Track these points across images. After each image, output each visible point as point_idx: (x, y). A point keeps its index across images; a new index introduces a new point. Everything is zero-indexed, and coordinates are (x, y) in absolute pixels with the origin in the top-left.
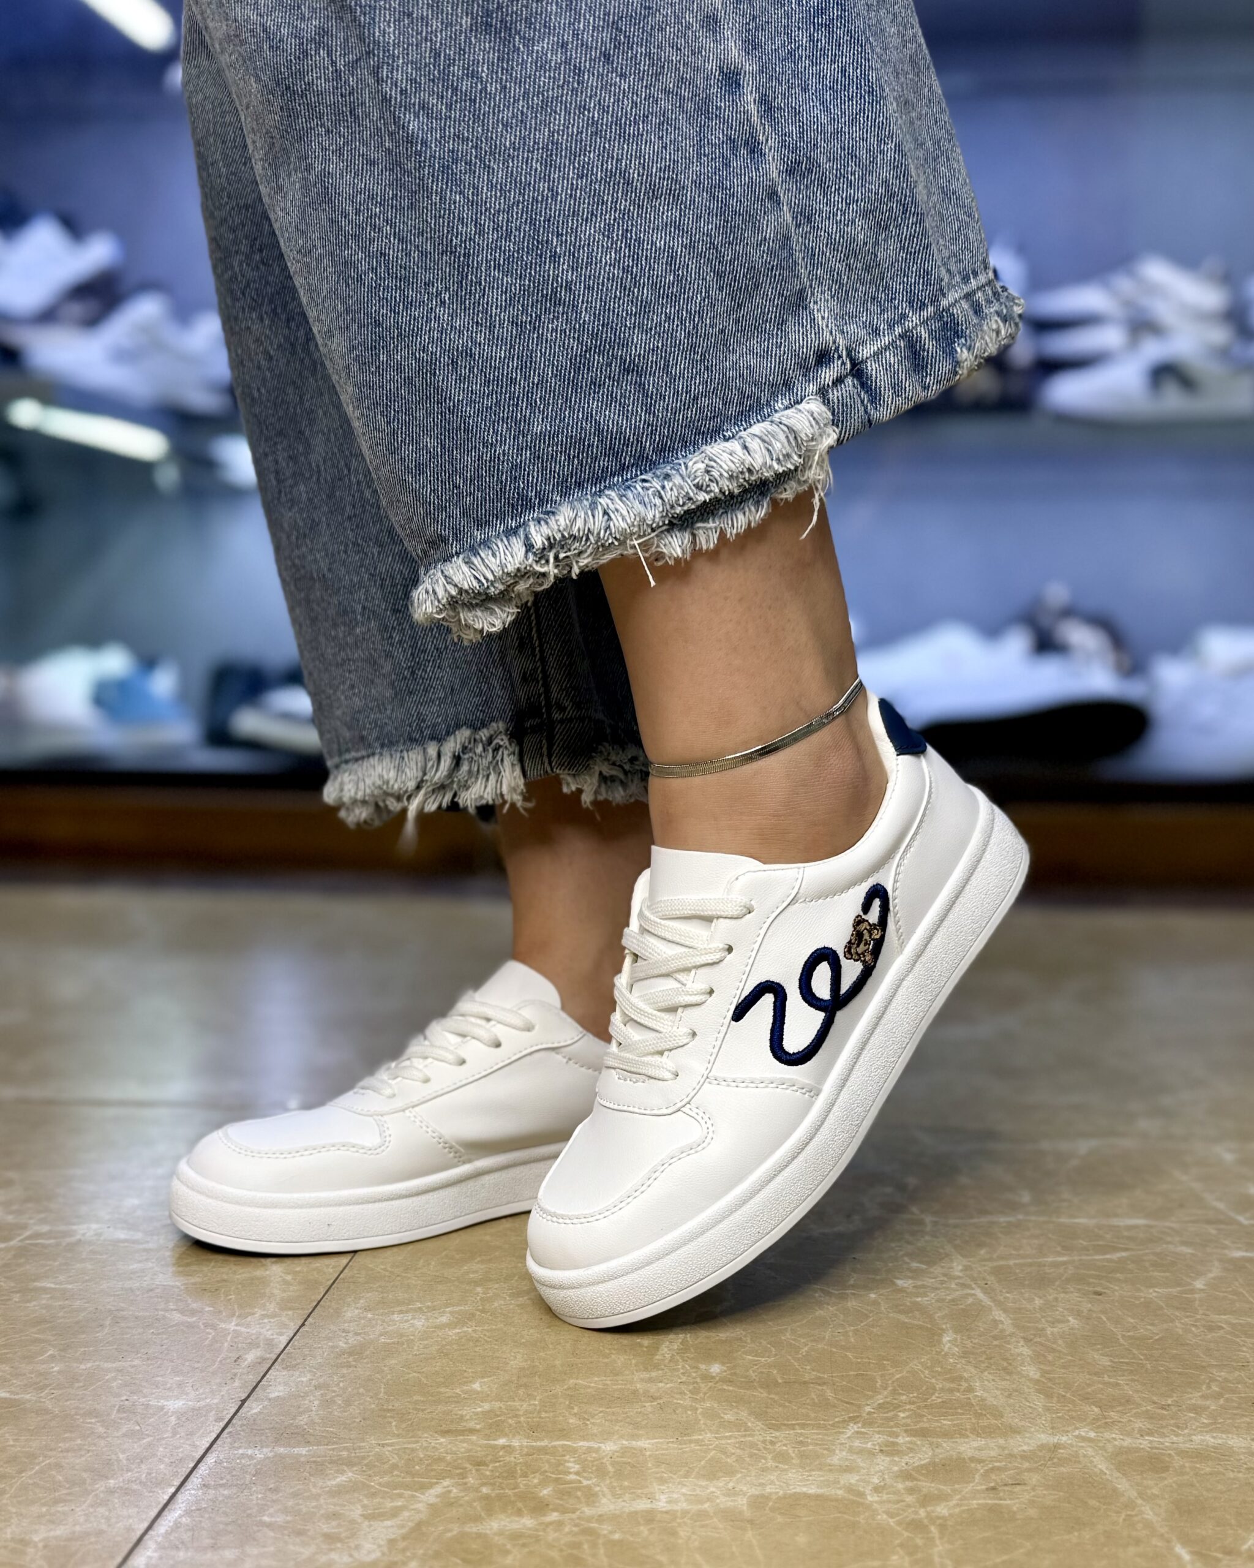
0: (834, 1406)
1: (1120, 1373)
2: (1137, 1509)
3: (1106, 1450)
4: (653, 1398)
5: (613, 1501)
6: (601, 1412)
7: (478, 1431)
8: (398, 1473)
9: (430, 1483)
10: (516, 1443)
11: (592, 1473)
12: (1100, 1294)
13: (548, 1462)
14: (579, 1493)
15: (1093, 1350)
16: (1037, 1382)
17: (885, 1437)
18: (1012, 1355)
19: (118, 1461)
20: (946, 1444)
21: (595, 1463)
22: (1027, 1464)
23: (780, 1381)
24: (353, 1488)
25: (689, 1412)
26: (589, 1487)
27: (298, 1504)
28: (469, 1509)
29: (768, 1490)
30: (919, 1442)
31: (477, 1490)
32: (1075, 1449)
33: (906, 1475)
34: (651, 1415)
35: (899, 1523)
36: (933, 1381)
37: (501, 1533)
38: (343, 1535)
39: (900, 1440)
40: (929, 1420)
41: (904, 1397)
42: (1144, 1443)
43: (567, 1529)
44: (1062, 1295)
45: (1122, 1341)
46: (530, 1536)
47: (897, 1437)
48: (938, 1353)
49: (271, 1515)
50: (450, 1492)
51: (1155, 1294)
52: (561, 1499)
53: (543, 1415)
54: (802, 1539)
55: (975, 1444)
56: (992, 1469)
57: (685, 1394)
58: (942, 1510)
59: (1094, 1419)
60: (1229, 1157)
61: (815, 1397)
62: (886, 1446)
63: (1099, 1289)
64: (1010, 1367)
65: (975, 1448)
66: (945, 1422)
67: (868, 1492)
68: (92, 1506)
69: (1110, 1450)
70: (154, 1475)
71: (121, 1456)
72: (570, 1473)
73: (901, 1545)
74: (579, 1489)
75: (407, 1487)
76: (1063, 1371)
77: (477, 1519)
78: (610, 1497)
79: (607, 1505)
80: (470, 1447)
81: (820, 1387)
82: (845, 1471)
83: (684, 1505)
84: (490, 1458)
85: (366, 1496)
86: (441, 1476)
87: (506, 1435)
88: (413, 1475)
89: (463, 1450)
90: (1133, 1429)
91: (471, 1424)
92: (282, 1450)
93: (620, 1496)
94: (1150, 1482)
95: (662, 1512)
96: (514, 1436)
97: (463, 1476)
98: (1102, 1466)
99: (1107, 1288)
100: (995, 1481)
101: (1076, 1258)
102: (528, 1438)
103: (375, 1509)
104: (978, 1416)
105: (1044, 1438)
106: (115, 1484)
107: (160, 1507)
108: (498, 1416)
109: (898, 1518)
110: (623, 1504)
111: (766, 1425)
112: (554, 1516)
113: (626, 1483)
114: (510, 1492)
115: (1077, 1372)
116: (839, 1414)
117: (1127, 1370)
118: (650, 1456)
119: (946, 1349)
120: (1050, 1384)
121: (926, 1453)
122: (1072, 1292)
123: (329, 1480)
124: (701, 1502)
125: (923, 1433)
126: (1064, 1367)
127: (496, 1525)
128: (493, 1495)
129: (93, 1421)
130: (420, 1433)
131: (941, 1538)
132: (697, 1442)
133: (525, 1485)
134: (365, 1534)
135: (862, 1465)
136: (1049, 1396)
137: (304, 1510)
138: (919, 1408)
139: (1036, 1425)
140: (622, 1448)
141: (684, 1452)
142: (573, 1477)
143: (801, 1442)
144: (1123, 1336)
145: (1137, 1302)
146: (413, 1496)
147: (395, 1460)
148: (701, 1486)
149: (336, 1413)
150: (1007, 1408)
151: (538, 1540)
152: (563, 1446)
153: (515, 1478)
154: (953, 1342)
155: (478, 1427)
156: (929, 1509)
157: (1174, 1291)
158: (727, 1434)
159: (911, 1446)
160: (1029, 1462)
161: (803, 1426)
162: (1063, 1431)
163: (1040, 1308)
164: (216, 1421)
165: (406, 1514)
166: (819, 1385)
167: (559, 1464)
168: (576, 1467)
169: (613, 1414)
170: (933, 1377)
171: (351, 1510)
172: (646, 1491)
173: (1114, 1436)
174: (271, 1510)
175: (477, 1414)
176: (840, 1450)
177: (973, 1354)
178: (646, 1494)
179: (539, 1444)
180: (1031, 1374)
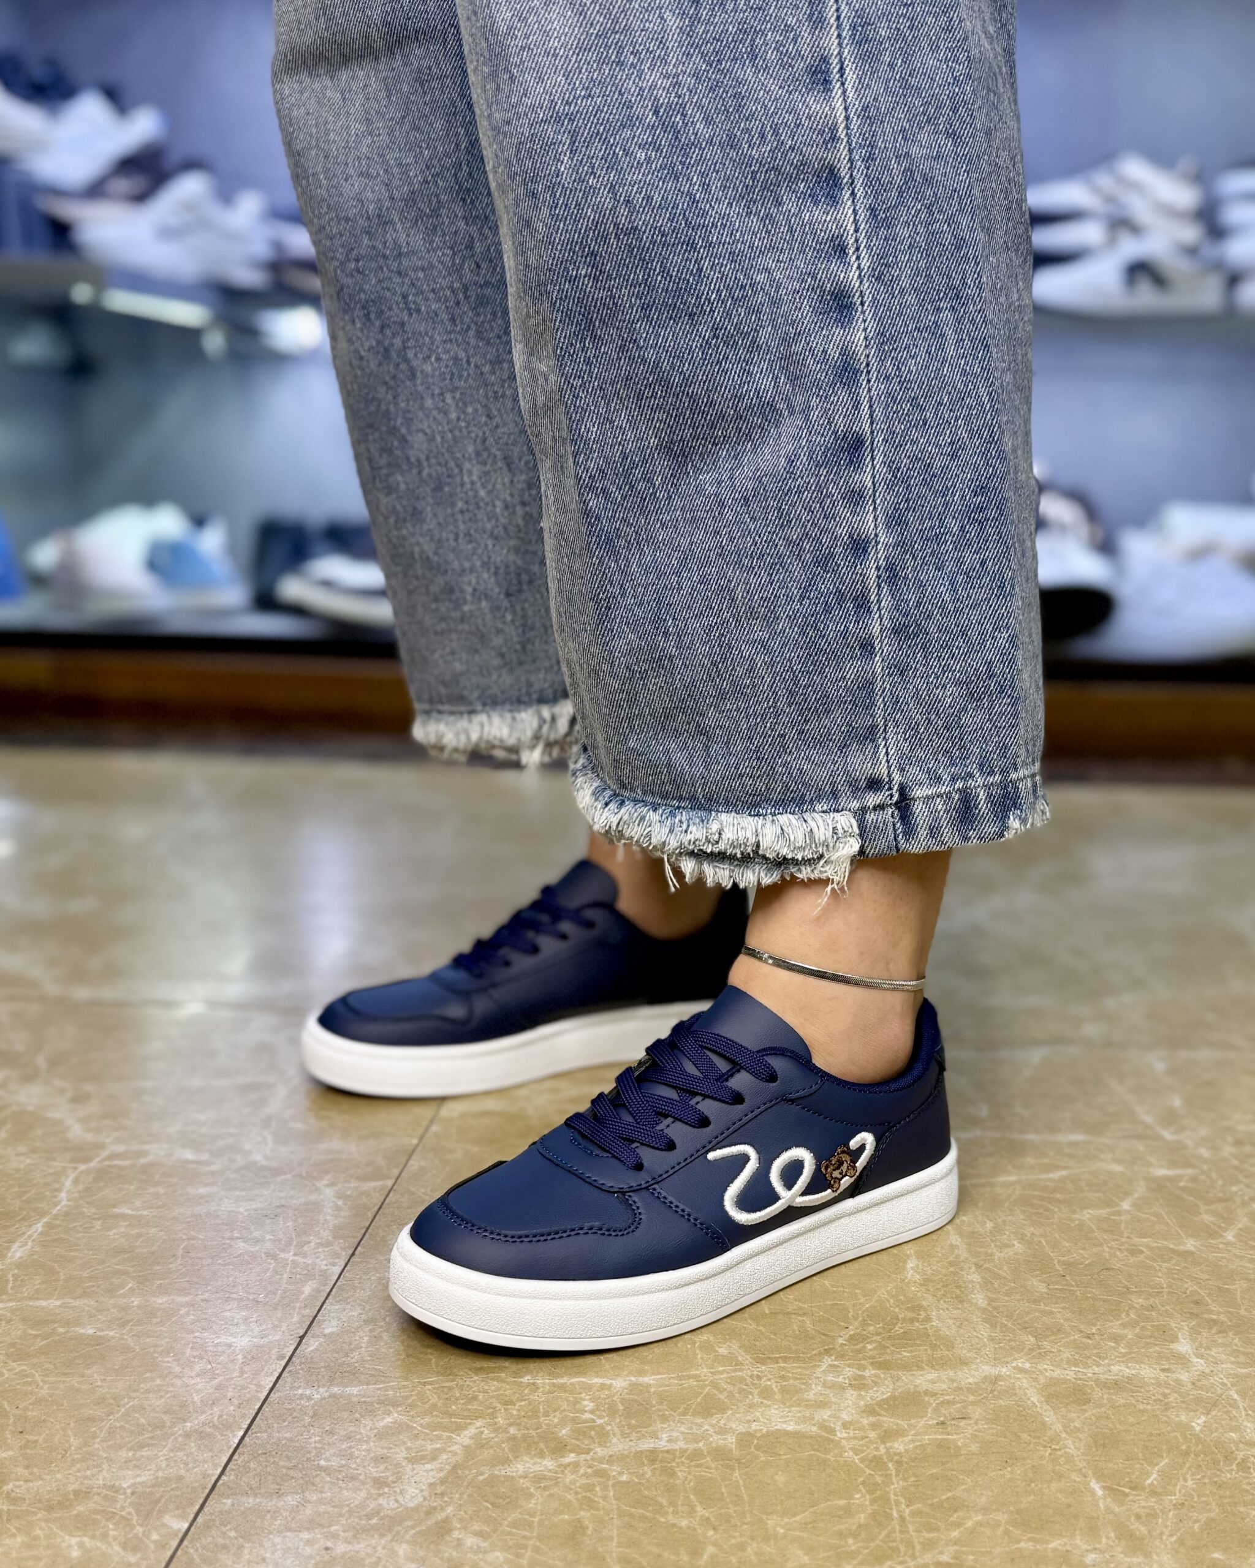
0: (811, 1338)
1: (1054, 1300)
2: (1061, 1443)
3: (1038, 1381)
5: (622, 1440)
8: (438, 1413)
9: (465, 1423)
11: (604, 1411)
13: (567, 1400)
14: (593, 1433)
15: (1032, 1276)
16: (984, 1310)
17: (854, 1370)
20: (905, 1377)
21: (607, 1401)
24: (398, 1429)
25: (689, 1346)
26: (602, 1427)
28: (498, 1450)
29: (754, 1427)
30: (882, 1376)
31: (505, 1431)
32: (1012, 1381)
33: (870, 1410)
35: (862, 1460)
36: (897, 1310)
37: (525, 1476)
38: (390, 1479)
39: (867, 1373)
40: (892, 1352)
41: (873, 1328)
42: (1071, 1374)
43: (582, 1471)
45: (1057, 1267)
46: (550, 1478)
47: (864, 1370)
48: (903, 1281)
50: (482, 1433)
52: (577, 1439)
55: (930, 1377)
56: (943, 1402)
58: (899, 1446)
59: (1030, 1349)
62: (855, 1380)
64: (962, 1295)
65: (930, 1381)
66: (905, 1354)
67: (838, 1428)
69: (1043, 1381)
72: (586, 1412)
73: (864, 1483)
74: (593, 1428)
75: (445, 1428)
76: (1006, 1298)
77: (505, 1461)
78: (619, 1436)
79: (617, 1445)
82: (819, 1407)
83: (683, 1443)
84: (517, 1396)
85: (409, 1438)
86: (474, 1416)
89: (493, 1388)
90: (1062, 1359)
92: (335, 1390)
93: (628, 1435)
94: (1073, 1415)
95: (665, 1451)
97: (494, 1415)
98: (1035, 1399)
100: (945, 1415)
103: (417, 1452)
104: (934, 1347)
105: (987, 1370)
109: (861, 1455)
110: (631, 1443)
111: (754, 1359)
112: (571, 1458)
113: (632, 1423)
114: (534, 1433)
115: (1018, 1300)
116: (816, 1346)
117: (1060, 1297)
118: (654, 1393)
119: (909, 1276)
120: (994, 1313)
121: (888, 1387)
123: (378, 1421)
124: (696, 1440)
125: (885, 1366)
127: (522, 1467)
128: (519, 1436)
131: (897, 1475)
133: (547, 1424)
134: (408, 1478)
135: (833, 1399)
136: (993, 1325)
139: (981, 1357)
140: (630, 1385)
141: (683, 1389)
142: (587, 1416)
143: (783, 1377)
144: (1059, 1262)
146: (450, 1438)
148: (697, 1424)
149: (383, 1350)
150: (957, 1338)
151: (556, 1482)
152: (577, 1383)
156: (889, 1445)
158: (720, 1369)
159: (876, 1380)
160: (973, 1395)
161: (786, 1359)
162: (1003, 1363)
164: (278, 1359)
165: (444, 1456)
167: (576, 1402)
168: (590, 1406)
170: (897, 1307)
171: (397, 1453)
172: (649, 1430)
173: (1045, 1366)
174: (327, 1454)
176: (816, 1384)
178: (649, 1434)
180: (980, 1302)
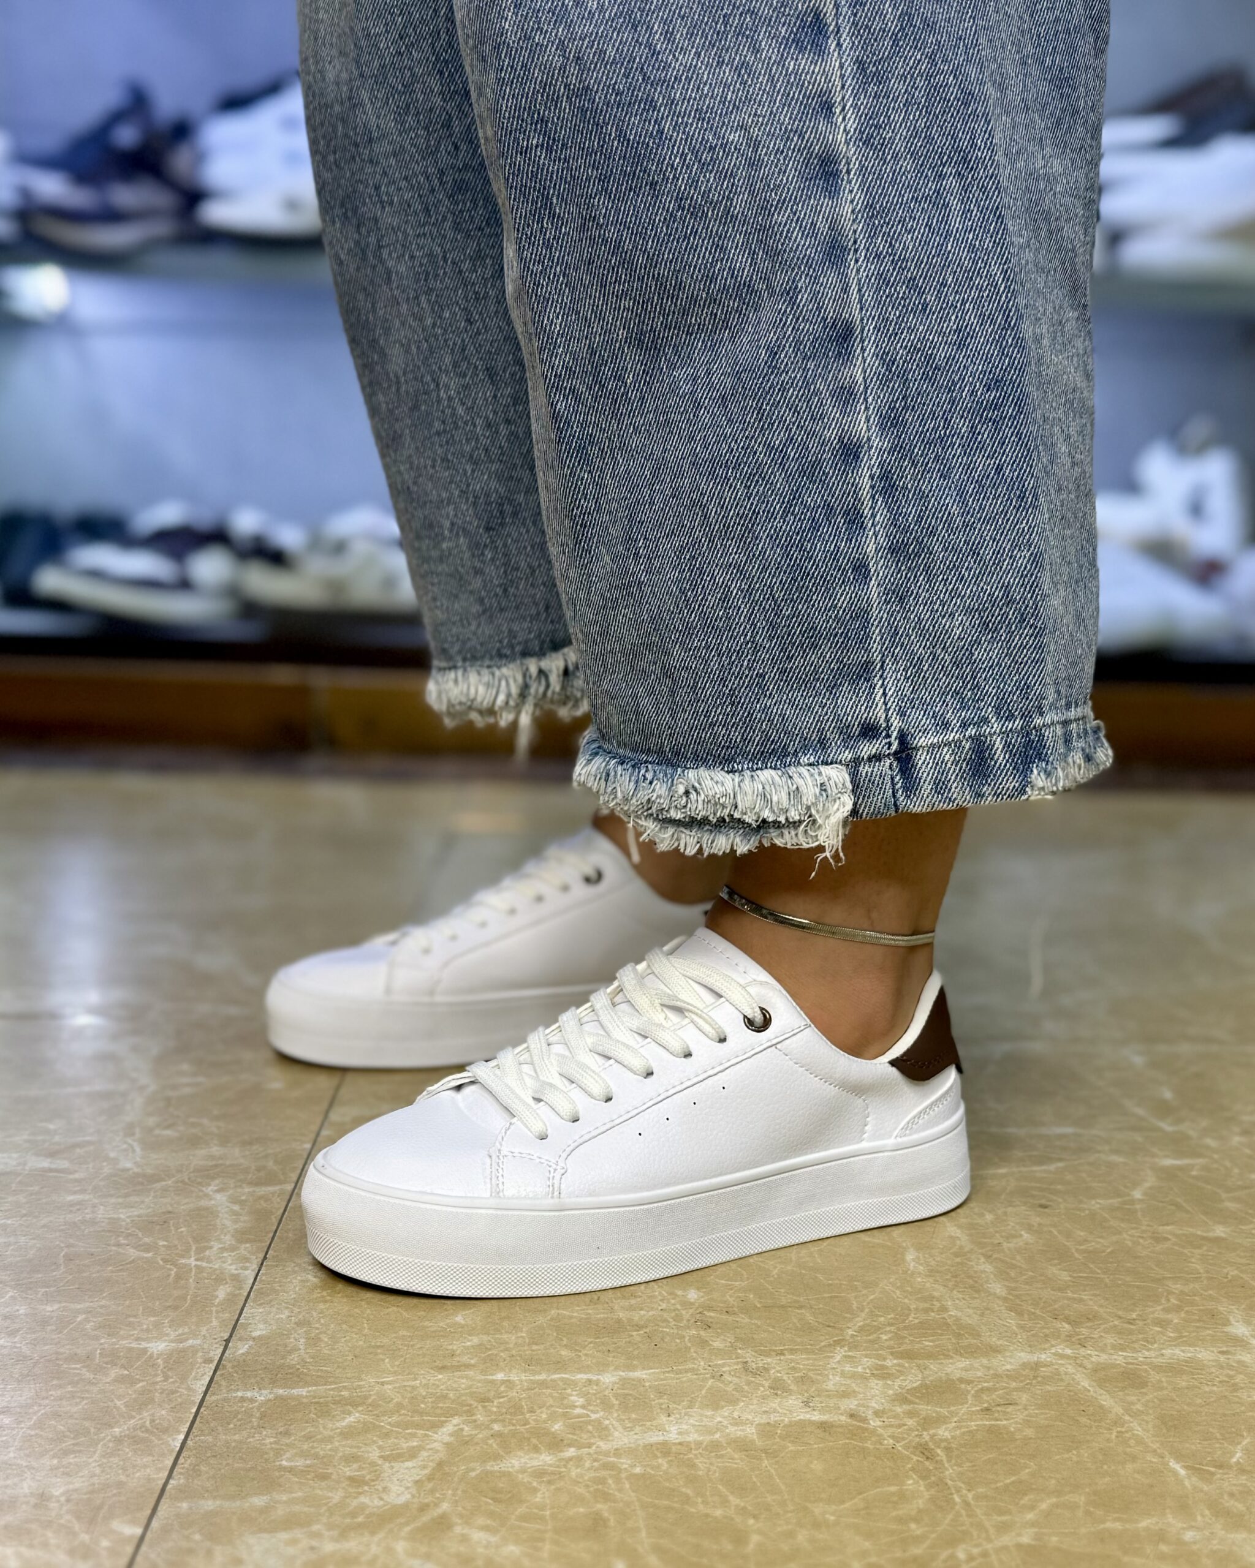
0: (816, 1330)
1: (1082, 1288)
2: (1126, 1425)
3: (1085, 1368)
4: (639, 1327)
5: (626, 1433)
6: (591, 1343)
7: (474, 1366)
8: (406, 1412)
9: (439, 1421)
10: (514, 1377)
11: (597, 1405)
12: (1046, 1207)
13: (551, 1395)
14: (590, 1428)
15: (1051, 1265)
16: (1005, 1299)
17: (873, 1360)
18: (976, 1272)
19: (117, 1408)
20: (933, 1366)
21: (598, 1396)
22: (1014, 1384)
23: (759, 1306)
24: (367, 1428)
25: (678, 1341)
26: (599, 1422)
27: (312, 1447)
28: (485, 1447)
29: (773, 1418)
30: (908, 1365)
31: (488, 1427)
32: (1056, 1367)
33: (902, 1399)
34: (640, 1345)
35: (906, 1447)
36: (906, 1301)
37: (523, 1471)
38: (368, 1477)
39: (889, 1363)
40: (912, 1342)
41: (882, 1319)
42: (1119, 1358)
43: (587, 1464)
44: (1010, 1209)
45: (1076, 1255)
46: (553, 1473)
47: (885, 1359)
48: (905, 1272)
49: (288, 1460)
50: (462, 1430)
51: (1098, 1206)
52: (574, 1434)
53: (535, 1347)
54: (817, 1466)
55: (960, 1365)
56: (982, 1390)
57: (669, 1322)
58: (943, 1432)
59: (1067, 1336)
60: (1138, 1060)
61: (795, 1321)
62: (876, 1369)
63: (1043, 1202)
64: (976, 1285)
65: (962, 1369)
66: (927, 1343)
67: (869, 1417)
68: (103, 1456)
69: (1089, 1366)
70: (157, 1421)
71: (118, 1403)
72: (576, 1407)
73: (913, 1469)
74: (589, 1422)
75: (418, 1426)
76: (1027, 1287)
77: (497, 1457)
78: (621, 1430)
79: (621, 1438)
80: (470, 1383)
81: (799, 1311)
82: (843, 1396)
83: (696, 1436)
84: (492, 1393)
85: (379, 1436)
86: (451, 1413)
87: (502, 1370)
88: (421, 1413)
89: (463, 1386)
90: (1105, 1345)
91: (465, 1359)
92: (281, 1391)
93: (631, 1429)
94: (1133, 1398)
95: (675, 1444)
96: (510, 1370)
97: (470, 1412)
98: (1085, 1383)
99: (1050, 1201)
100: (988, 1401)
101: (1015, 1170)
102: (525, 1372)
103: (392, 1450)
104: (959, 1336)
105: (1025, 1356)
106: (121, 1432)
107: (174, 1455)
108: (490, 1349)
109: (904, 1442)
110: (635, 1436)
111: (756, 1352)
112: (571, 1452)
113: (634, 1416)
114: (522, 1429)
115: (1041, 1288)
116: (823, 1338)
117: (1088, 1285)
118: (650, 1387)
119: (911, 1268)
120: (1018, 1301)
121: (915, 1376)
122: (1018, 1206)
123: (338, 1421)
124: (711, 1432)
125: (909, 1355)
126: (1027, 1283)
127: (516, 1462)
128: (506, 1432)
129: (78, 1366)
130: (415, 1369)
131: (949, 1461)
132: (692, 1370)
133: (535, 1420)
134: (389, 1476)
135: (857, 1389)
136: (1020, 1314)
137: (322, 1453)
138: (898, 1329)
139: (1014, 1344)
140: (620, 1380)
141: (682, 1382)
142: (578, 1411)
143: (794, 1368)
144: (1077, 1250)
145: (1083, 1214)
146: (426, 1435)
147: (398, 1399)
148: (706, 1416)
149: (326, 1352)
150: (982, 1327)
151: (561, 1477)
152: (562, 1379)
153: (523, 1414)
154: (917, 1260)
155: (472, 1362)
156: (932, 1432)
157: (1115, 1202)
158: (720, 1362)
159: (898, 1369)
160: (1015, 1381)
161: (792, 1351)
162: (1040, 1349)
163: (992, 1223)
164: (204, 1363)
165: (425, 1454)
166: (798, 1308)
167: (563, 1398)
168: (580, 1401)
169: (603, 1344)
170: (906, 1297)
171: (368, 1452)
172: (655, 1423)
173: (1089, 1352)
174: (288, 1455)
175: (467, 1348)
176: (833, 1375)
177: (938, 1272)
178: (656, 1426)
179: (537, 1377)
180: (998, 1291)
